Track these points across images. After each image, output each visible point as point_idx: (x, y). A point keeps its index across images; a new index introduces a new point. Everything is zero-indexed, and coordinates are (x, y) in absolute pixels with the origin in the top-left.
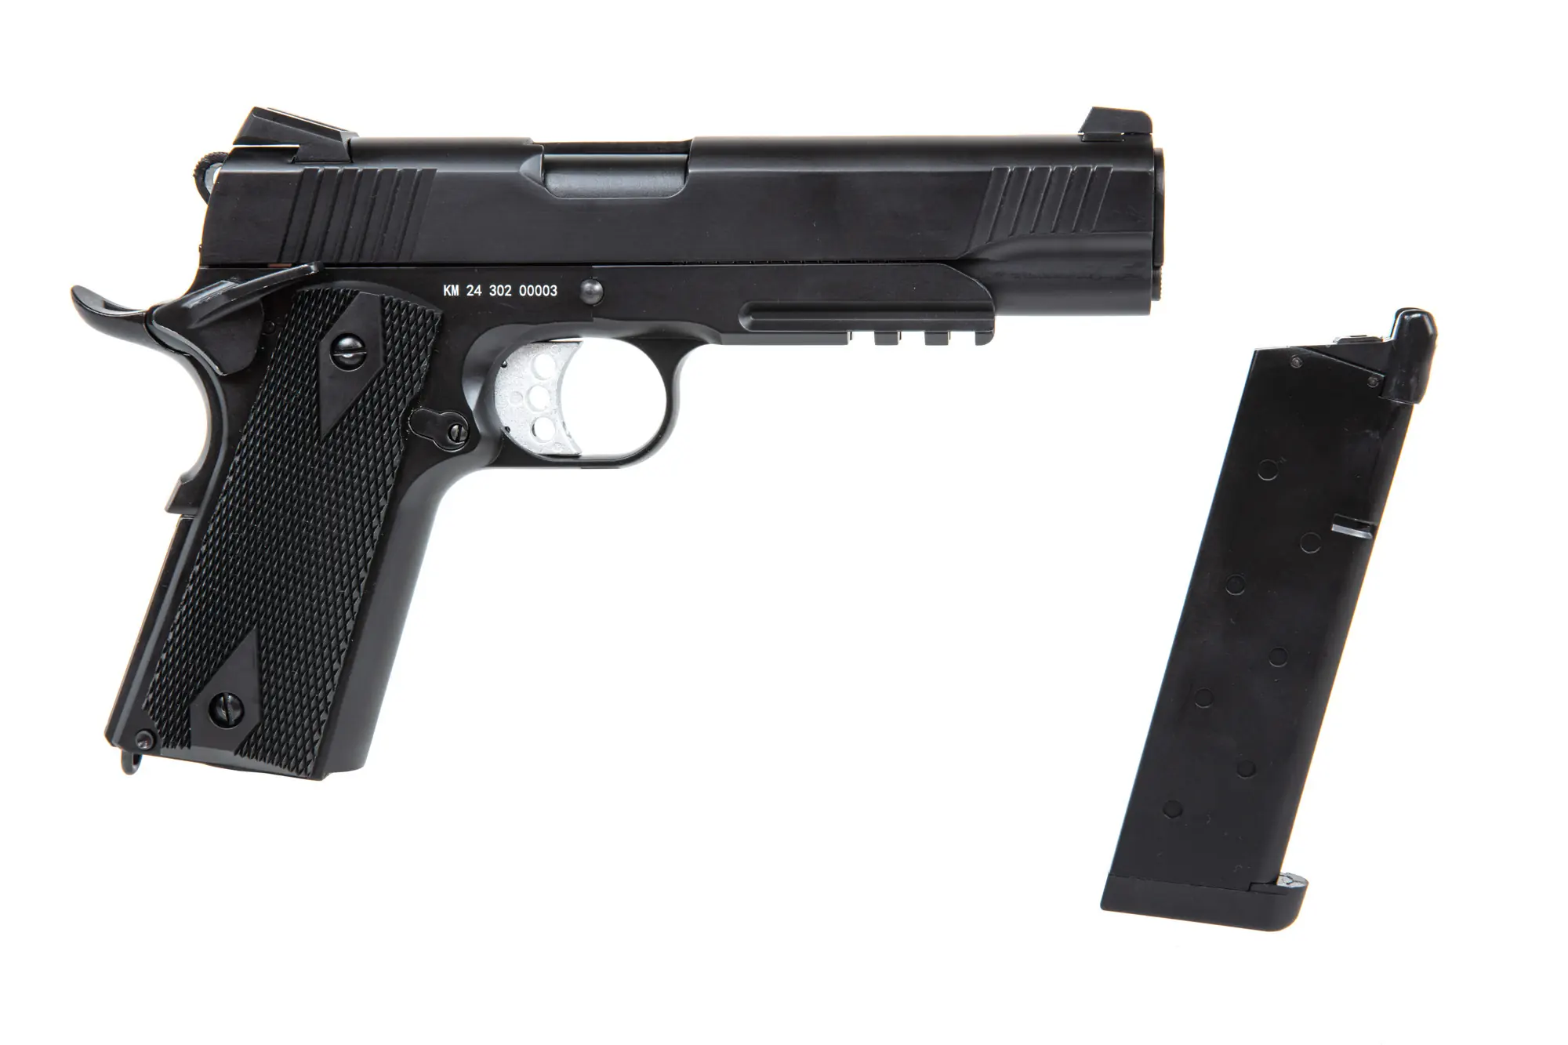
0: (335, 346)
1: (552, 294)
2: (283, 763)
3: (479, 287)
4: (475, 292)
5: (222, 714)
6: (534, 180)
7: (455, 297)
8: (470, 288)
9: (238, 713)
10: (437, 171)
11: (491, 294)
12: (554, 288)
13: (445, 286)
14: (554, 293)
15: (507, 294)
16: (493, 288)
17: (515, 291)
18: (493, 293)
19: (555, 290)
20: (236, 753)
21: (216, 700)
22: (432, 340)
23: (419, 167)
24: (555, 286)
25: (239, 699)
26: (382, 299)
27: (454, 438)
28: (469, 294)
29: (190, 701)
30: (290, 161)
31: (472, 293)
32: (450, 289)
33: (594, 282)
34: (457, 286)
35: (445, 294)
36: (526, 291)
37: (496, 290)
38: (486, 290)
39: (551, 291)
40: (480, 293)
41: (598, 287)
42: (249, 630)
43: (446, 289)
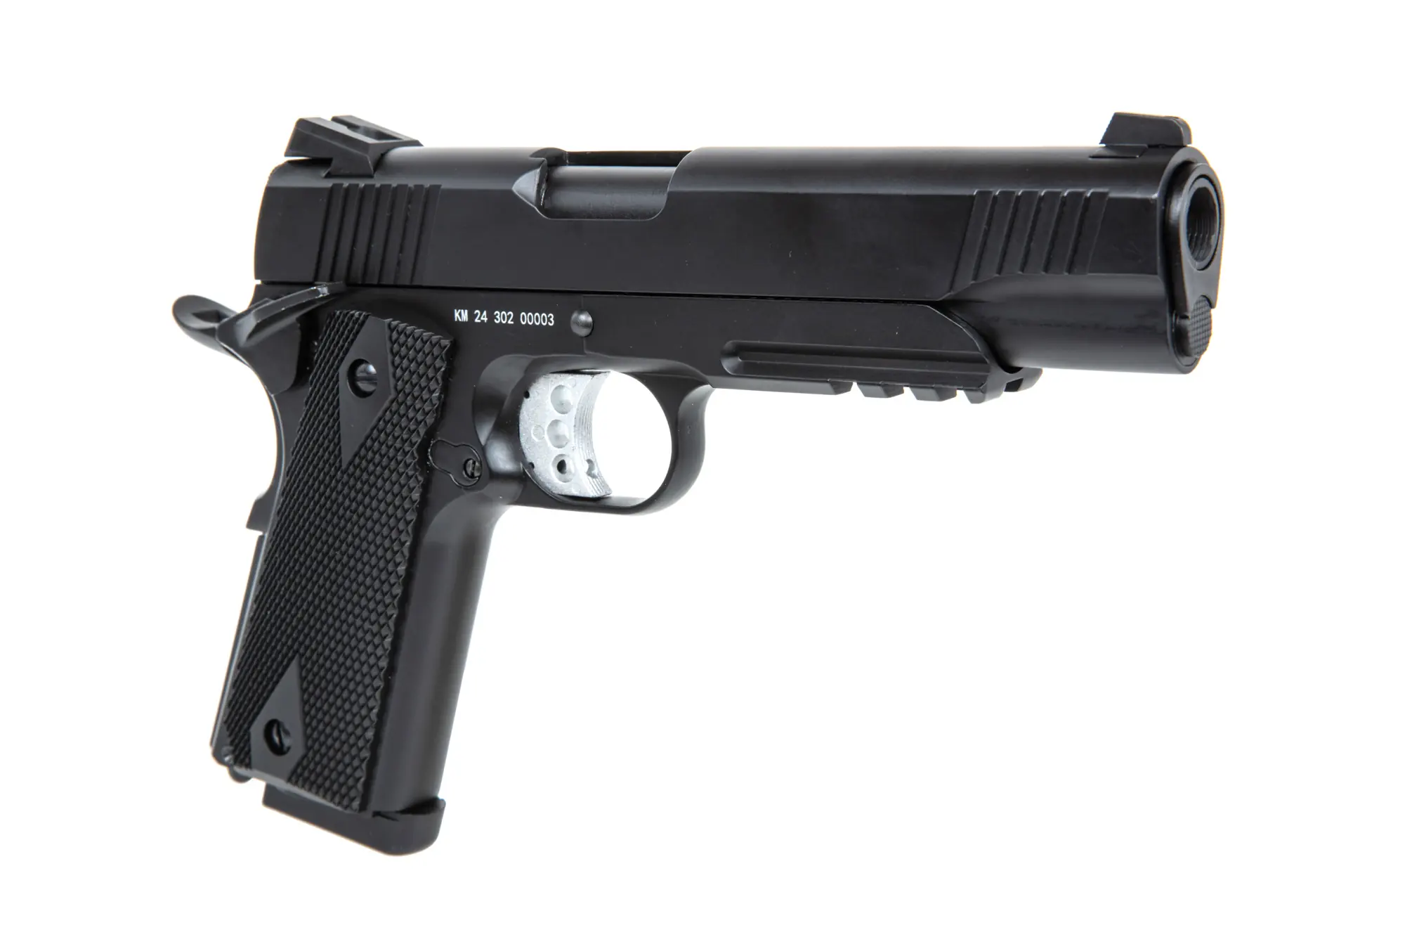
0: (352, 372)
1: (550, 324)
2: (329, 797)
3: (485, 313)
4: (482, 318)
5: (276, 740)
7: (463, 323)
8: (477, 314)
10: (442, 187)
11: (495, 320)
12: (551, 317)
13: (456, 310)
14: (551, 322)
15: (510, 322)
16: (497, 314)
17: (516, 319)
18: (497, 320)
19: (552, 319)
20: (288, 780)
21: (271, 725)
22: (443, 369)
24: (552, 315)
26: (389, 325)
27: (469, 473)
28: (477, 320)
29: (250, 724)
30: (324, 175)
31: (479, 319)
32: (460, 314)
33: (581, 311)
34: (466, 311)
35: (456, 320)
36: (527, 319)
37: (500, 316)
38: (491, 317)
39: (549, 319)
40: (486, 319)
41: (585, 318)
42: (292, 659)
43: (457, 315)
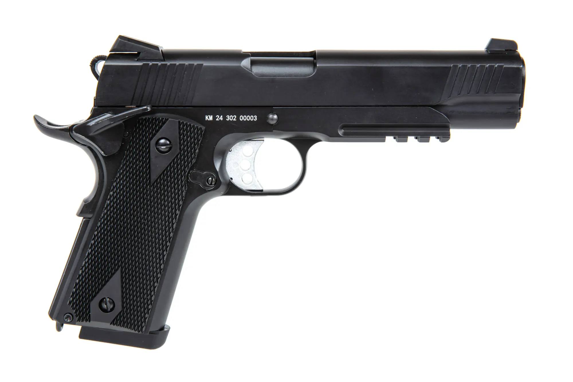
0: (157, 143)
1: (254, 120)
2: (132, 328)
3: (222, 116)
4: (220, 119)
5: (105, 306)
6: (247, 69)
7: (210, 121)
8: (218, 117)
9: (112, 306)
10: (204, 65)
11: (227, 119)
12: (255, 117)
13: (206, 116)
14: (255, 119)
15: (234, 120)
16: (228, 117)
17: (238, 118)
18: (228, 119)
19: (256, 118)
20: (111, 324)
21: (102, 301)
22: (201, 140)
23: (196, 63)
24: (256, 116)
25: (112, 300)
26: (179, 122)
27: (210, 183)
28: (217, 120)
29: (90, 301)
30: (136, 60)
31: (219, 119)
32: (208, 117)
33: (274, 114)
34: (212, 116)
35: (206, 120)
36: (243, 118)
37: (229, 118)
38: (225, 118)
39: (254, 118)
40: (222, 119)
41: (275, 117)
42: (117, 269)
43: (207, 117)
